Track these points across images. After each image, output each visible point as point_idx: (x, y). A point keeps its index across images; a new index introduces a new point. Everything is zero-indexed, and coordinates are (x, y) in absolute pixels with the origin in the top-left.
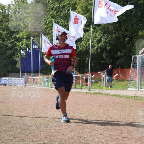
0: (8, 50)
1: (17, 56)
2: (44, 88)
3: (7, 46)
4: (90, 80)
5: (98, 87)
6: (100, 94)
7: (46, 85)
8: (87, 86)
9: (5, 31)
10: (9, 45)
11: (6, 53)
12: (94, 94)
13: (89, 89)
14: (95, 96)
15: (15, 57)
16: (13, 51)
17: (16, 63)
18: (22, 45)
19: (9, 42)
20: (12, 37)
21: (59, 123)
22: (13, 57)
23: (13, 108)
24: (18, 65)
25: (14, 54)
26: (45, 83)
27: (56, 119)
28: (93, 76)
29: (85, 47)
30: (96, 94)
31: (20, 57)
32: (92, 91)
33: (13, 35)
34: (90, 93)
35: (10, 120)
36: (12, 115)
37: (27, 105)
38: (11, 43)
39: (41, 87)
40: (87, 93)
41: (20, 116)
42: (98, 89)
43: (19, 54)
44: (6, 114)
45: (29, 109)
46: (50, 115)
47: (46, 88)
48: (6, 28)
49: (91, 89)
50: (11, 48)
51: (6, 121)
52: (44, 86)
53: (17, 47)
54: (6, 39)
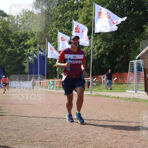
0: (17, 56)
1: (25, 61)
2: (49, 90)
3: (16, 52)
4: (91, 83)
5: (99, 89)
6: (101, 96)
7: (52, 88)
8: (89, 89)
9: (15, 39)
10: (18, 52)
11: (16, 59)
12: (95, 96)
13: (91, 91)
14: (96, 98)
15: (24, 63)
16: (22, 57)
17: (24, 68)
18: (30, 51)
19: (17, 49)
20: (20, 45)
21: (63, 123)
23: (21, 109)
24: (26, 69)
25: (22, 59)
26: (51, 86)
27: (61, 119)
28: (94, 80)
29: (87, 53)
30: (98, 96)
31: (28, 62)
32: (94, 93)
33: (22, 42)
34: (92, 95)
35: (19, 120)
36: (20, 115)
37: (34, 106)
38: (20, 50)
39: (48, 90)
40: (89, 95)
41: (28, 117)
42: (99, 91)
43: (27, 60)
44: (15, 114)
45: (36, 110)
46: (55, 115)
47: (52, 90)
48: (15, 37)
49: (92, 92)
50: (20, 55)
51: (16, 121)
52: (50, 89)
53: (25, 54)
54: (15, 47)
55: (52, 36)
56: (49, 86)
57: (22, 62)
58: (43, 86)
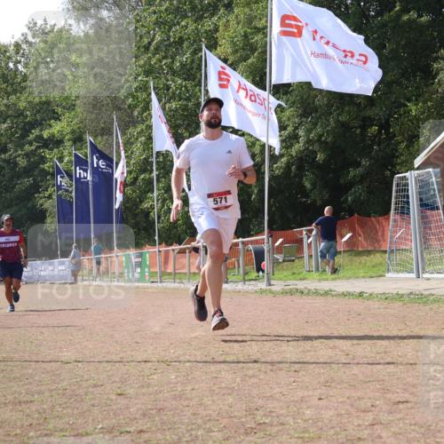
0: (19, 176)
1: (47, 194)
2: (128, 285)
3: (16, 164)
5: (294, 274)
6: (302, 292)
7: (137, 275)
8: (261, 273)
9: (8, 121)
10: (22, 162)
11: (13, 187)
12: (284, 293)
13: (269, 280)
14: (288, 299)
15: (41, 198)
16: (34, 180)
17: (43, 214)
19: (19, 152)
20: (29, 139)
21: (184, 374)
22: (35, 198)
23: (37, 340)
24: (48, 220)
25: (35, 188)
26: (134, 271)
27: (175, 364)
28: (277, 244)
30: (291, 293)
31: (55, 197)
32: (278, 286)
33: (33, 131)
34: (271, 292)
35: (30, 371)
36: (35, 359)
37: (80, 330)
38: (27, 155)
39: (123, 284)
40: (262, 291)
41: (61, 361)
42: (295, 279)
43: (51, 190)
44: (16, 357)
45: (88, 341)
47: (137, 284)
48: (10, 113)
49: (273, 282)
50: (28, 171)
51: (18, 375)
52: (130, 281)
53: (46, 166)
54: (10, 146)
55: (136, 106)
56: (128, 272)
57: (36, 195)
58: (107, 272)
